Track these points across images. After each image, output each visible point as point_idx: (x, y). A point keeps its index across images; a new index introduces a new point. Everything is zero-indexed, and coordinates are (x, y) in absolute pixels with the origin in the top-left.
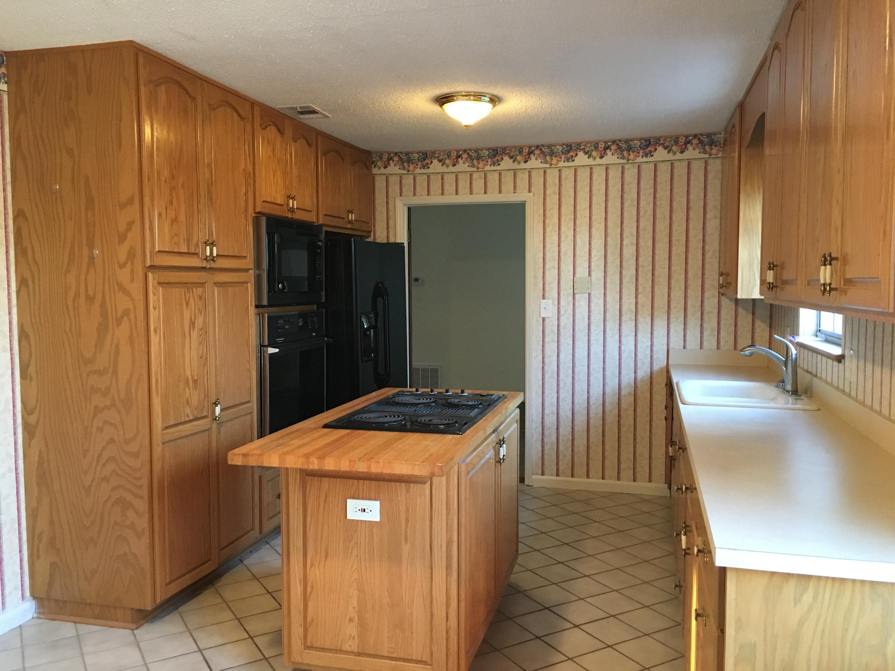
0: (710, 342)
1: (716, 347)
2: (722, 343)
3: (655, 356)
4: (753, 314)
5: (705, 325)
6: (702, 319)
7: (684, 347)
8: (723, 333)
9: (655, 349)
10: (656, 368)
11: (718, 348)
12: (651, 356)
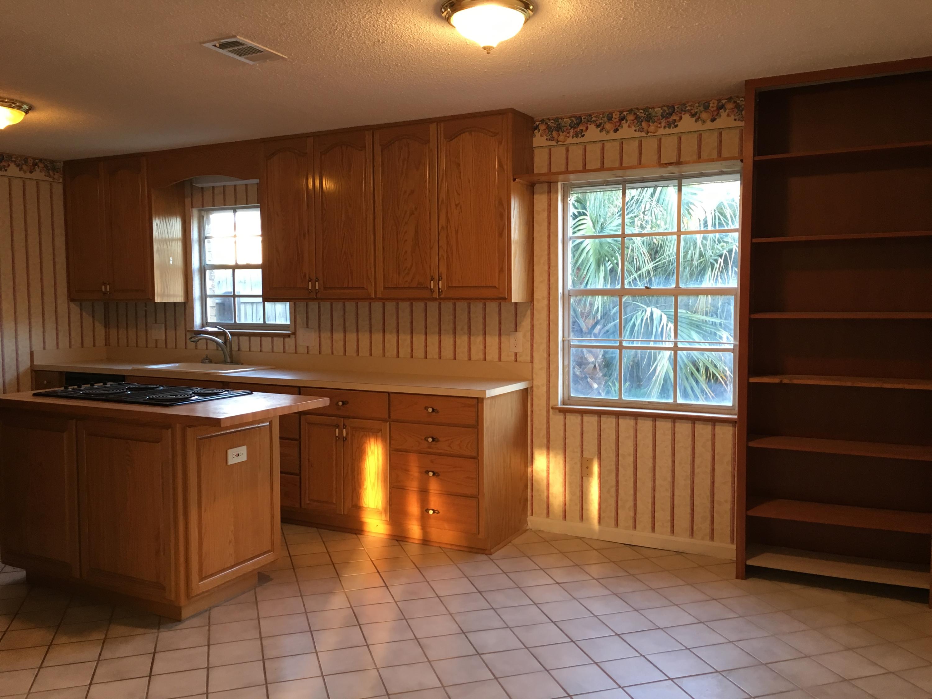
0: (64, 342)
1: (68, 347)
2: (73, 343)
3: (20, 359)
4: (93, 317)
5: (59, 328)
6: (57, 322)
7: (44, 348)
8: (73, 334)
9: (19, 352)
10: (22, 369)
11: (70, 347)
12: (17, 359)
